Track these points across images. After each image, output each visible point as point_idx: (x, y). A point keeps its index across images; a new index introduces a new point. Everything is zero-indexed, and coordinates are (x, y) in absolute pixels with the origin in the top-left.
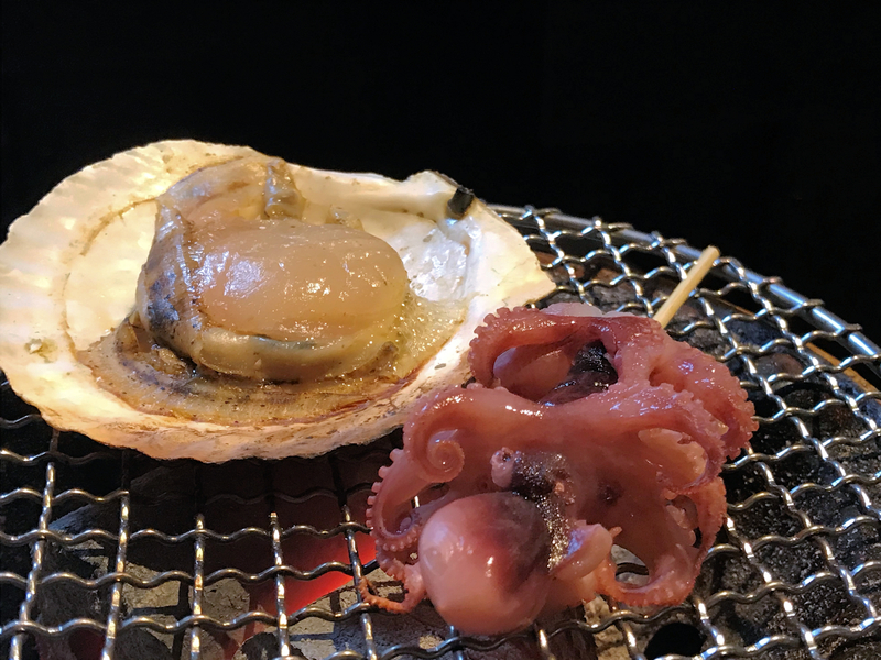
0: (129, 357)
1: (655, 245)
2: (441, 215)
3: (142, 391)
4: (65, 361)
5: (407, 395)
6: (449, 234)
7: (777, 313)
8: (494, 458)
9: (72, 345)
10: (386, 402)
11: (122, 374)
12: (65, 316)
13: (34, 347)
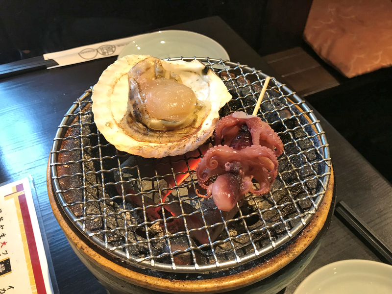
0: (131, 125)
1: (254, 73)
2: (201, 74)
3: (137, 135)
4: (115, 127)
5: (200, 134)
6: (203, 79)
7: (285, 97)
8: (226, 165)
9: (116, 122)
10: (195, 135)
11: (130, 130)
12: (112, 113)
13: (108, 125)
